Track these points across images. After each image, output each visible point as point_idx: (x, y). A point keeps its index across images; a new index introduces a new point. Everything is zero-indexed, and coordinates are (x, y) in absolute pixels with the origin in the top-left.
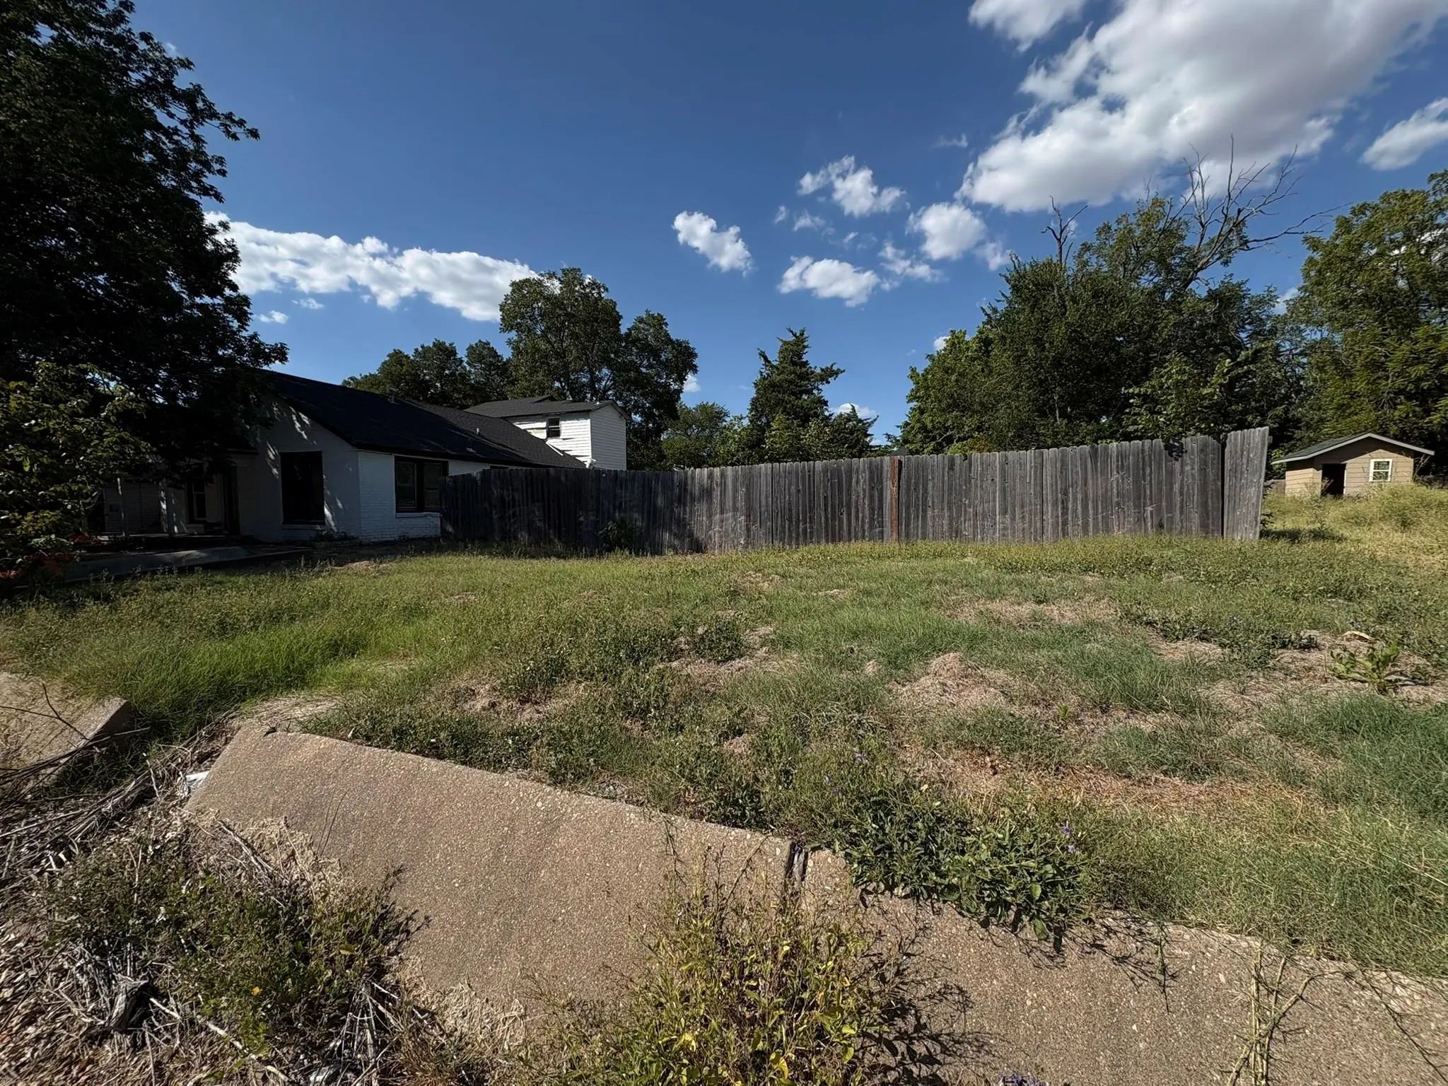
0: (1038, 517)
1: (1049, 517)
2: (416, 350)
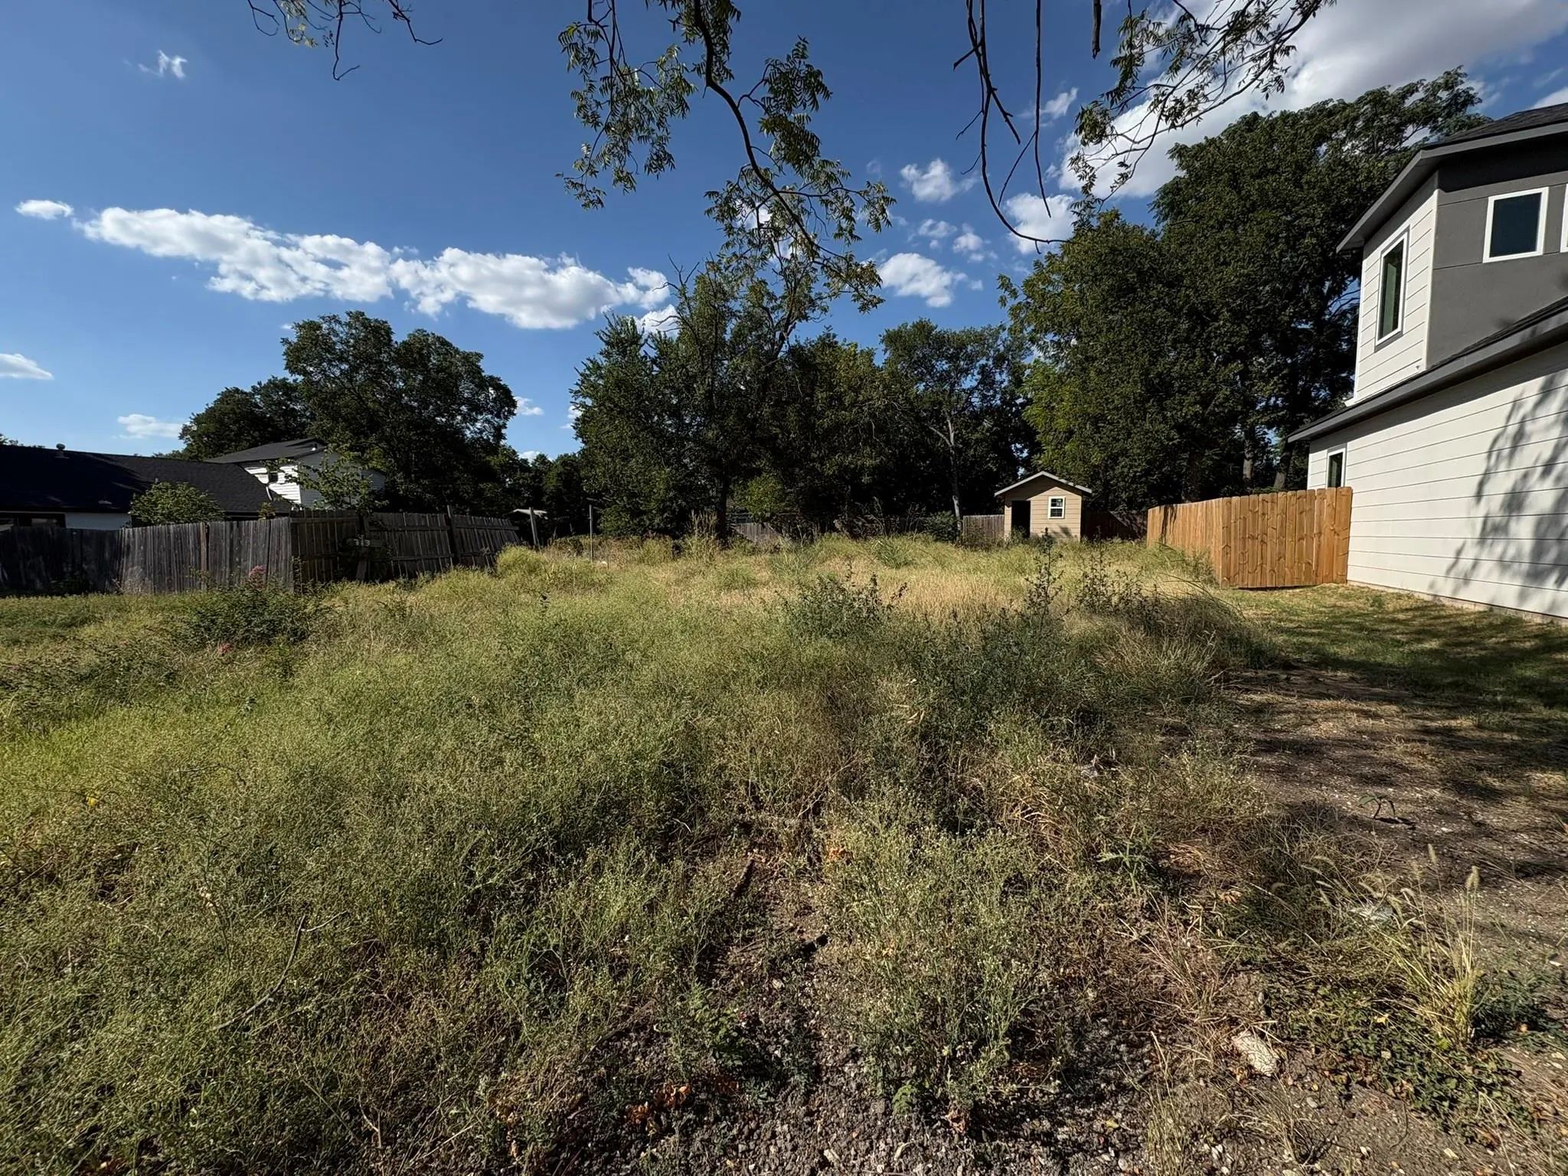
2: (253, 387)
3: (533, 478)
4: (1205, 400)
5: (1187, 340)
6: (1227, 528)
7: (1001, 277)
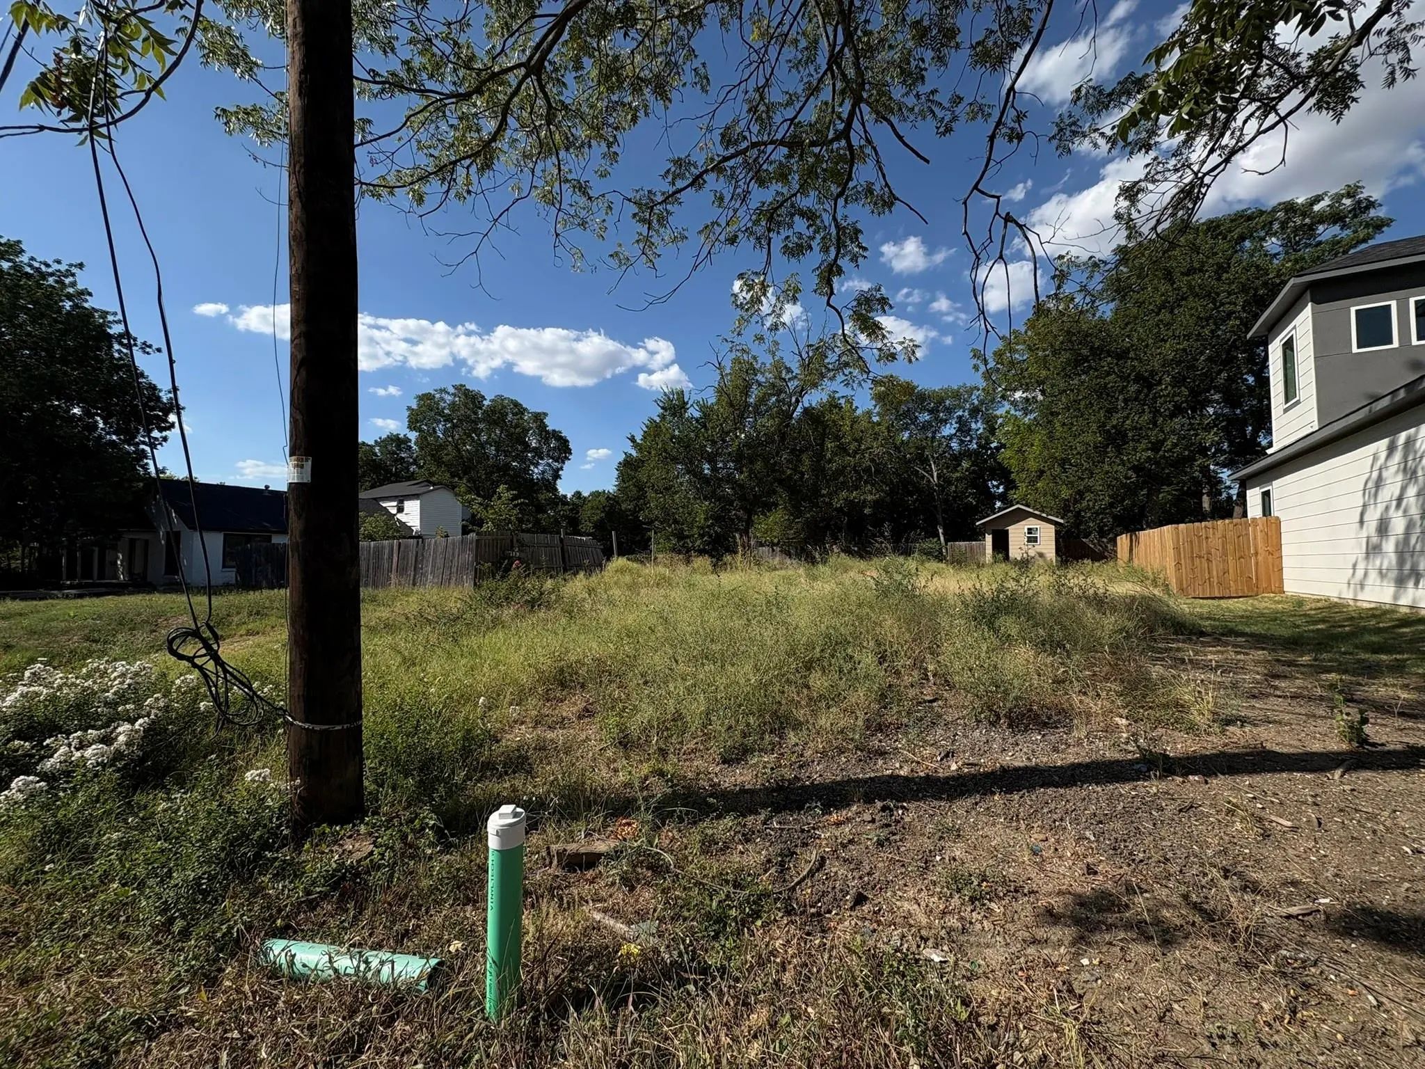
3: (571, 510)
4: (1156, 447)
5: (1136, 399)
6: (1177, 549)
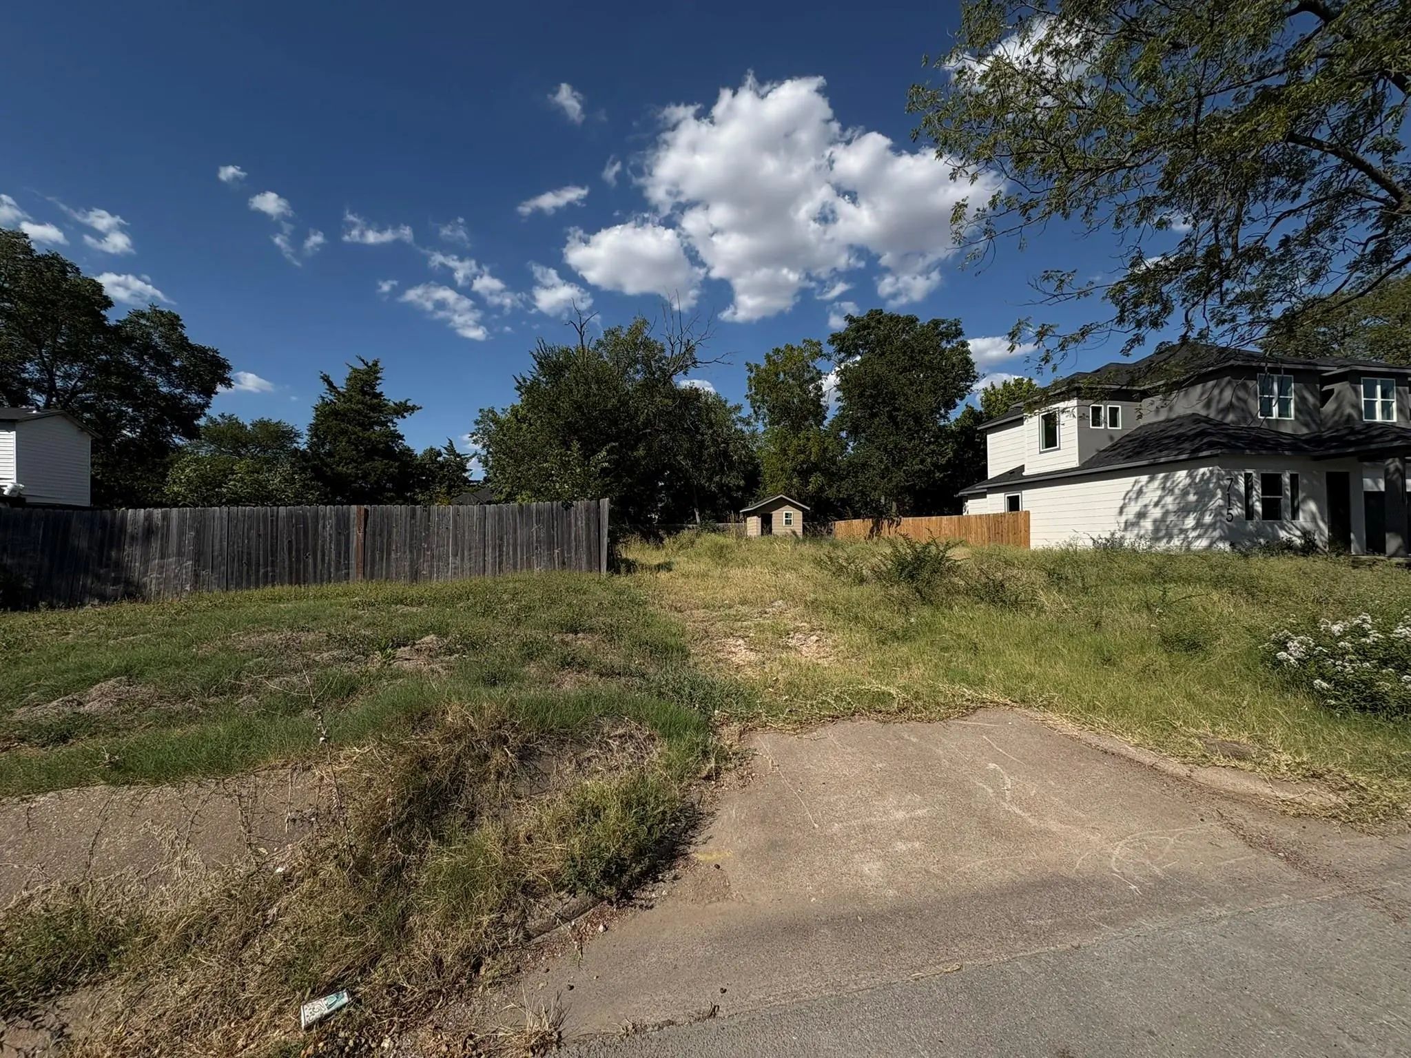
0: (481, 559)
1: (489, 559)
7: (747, 364)
